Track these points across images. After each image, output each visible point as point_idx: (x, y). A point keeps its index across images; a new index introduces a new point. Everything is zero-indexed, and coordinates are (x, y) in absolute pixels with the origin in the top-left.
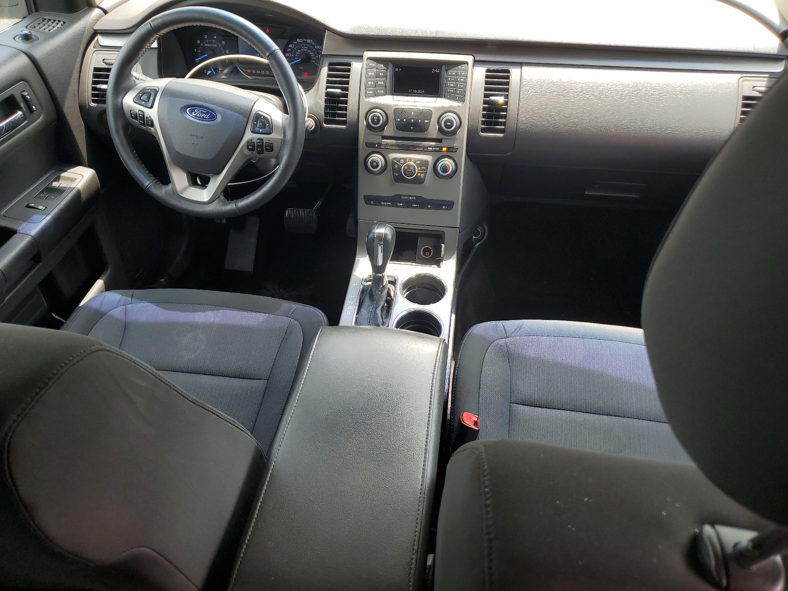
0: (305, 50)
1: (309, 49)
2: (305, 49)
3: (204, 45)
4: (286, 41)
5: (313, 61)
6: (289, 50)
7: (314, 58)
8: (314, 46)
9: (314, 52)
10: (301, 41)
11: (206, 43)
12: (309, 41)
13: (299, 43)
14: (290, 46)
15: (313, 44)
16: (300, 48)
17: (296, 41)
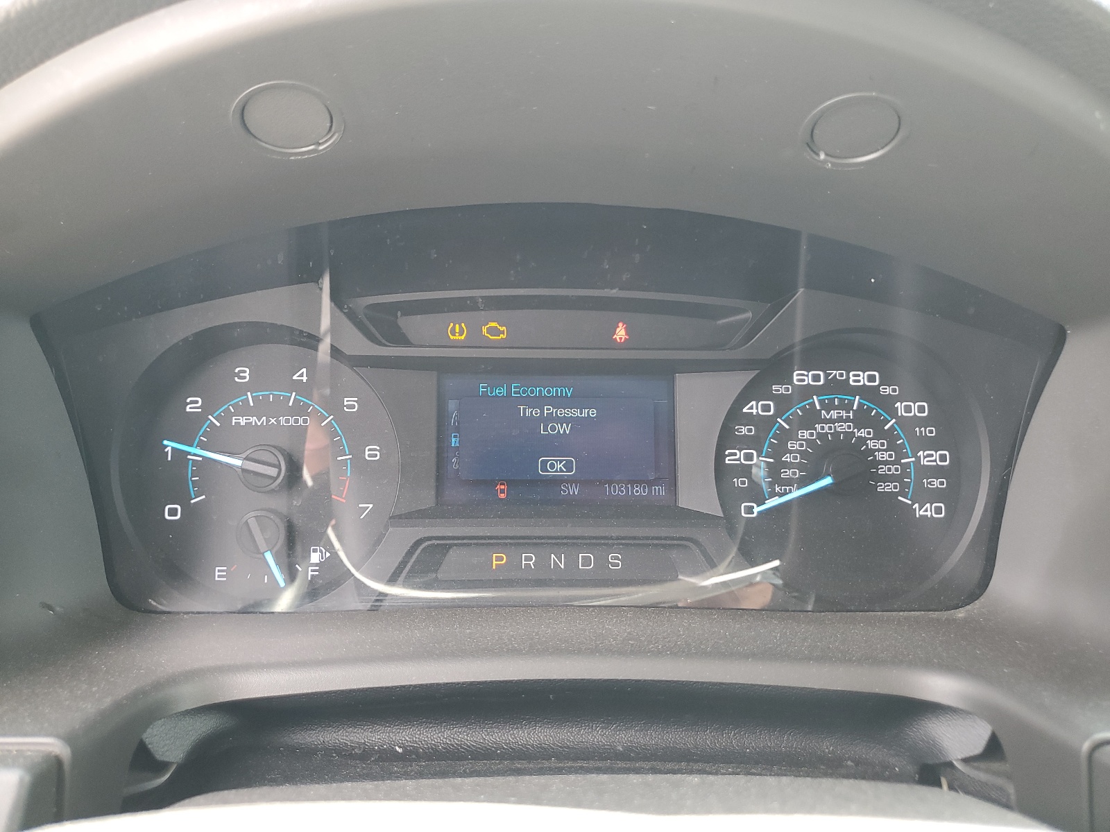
0: (842, 427)
1: (862, 419)
2: (837, 423)
3: (223, 419)
4: (741, 379)
5: (889, 488)
6: (744, 430)
7: (894, 470)
8: (887, 404)
9: (890, 436)
10: (816, 378)
11: (244, 410)
12: (859, 378)
13: (807, 392)
14: (754, 408)
15: (888, 390)
16: (810, 418)
17: (790, 382)
